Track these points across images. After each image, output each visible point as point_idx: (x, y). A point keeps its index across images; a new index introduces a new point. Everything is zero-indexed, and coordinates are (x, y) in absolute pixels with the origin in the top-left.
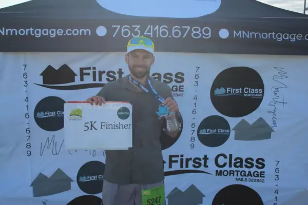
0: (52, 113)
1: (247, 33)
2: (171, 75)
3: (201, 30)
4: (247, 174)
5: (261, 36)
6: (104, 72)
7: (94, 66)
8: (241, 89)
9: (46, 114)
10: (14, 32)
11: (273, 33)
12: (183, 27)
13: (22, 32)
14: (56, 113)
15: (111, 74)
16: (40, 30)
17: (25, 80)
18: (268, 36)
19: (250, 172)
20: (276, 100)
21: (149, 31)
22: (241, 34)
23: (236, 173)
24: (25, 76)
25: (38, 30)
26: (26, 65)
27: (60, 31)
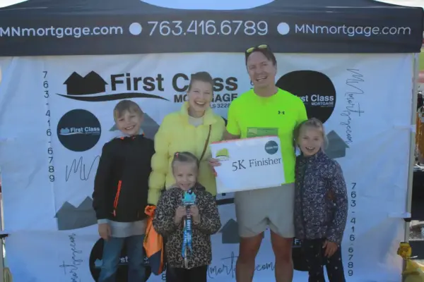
0: (79, 130)
1: (311, 27)
2: (221, 80)
3: (256, 25)
5: (329, 30)
6: (140, 79)
7: (128, 72)
8: (307, 97)
9: (71, 130)
10: (31, 32)
11: (344, 27)
13: (41, 32)
14: (84, 130)
15: (149, 81)
16: (62, 29)
17: (45, 89)
18: (337, 30)
20: (351, 109)
21: (193, 28)
22: (304, 28)
24: (46, 85)
25: (60, 29)
26: (46, 72)
27: (86, 30)
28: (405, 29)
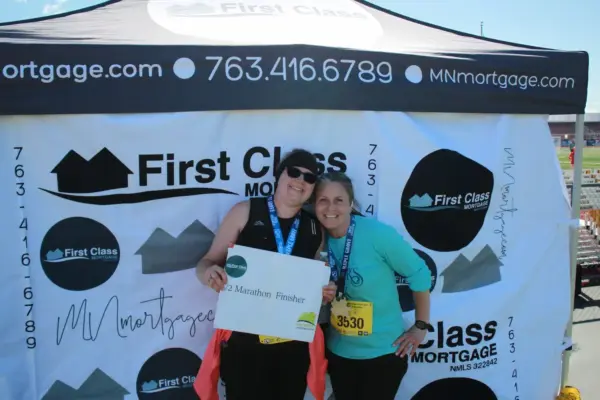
0: (81, 252)
1: (452, 75)
2: (322, 158)
3: (375, 68)
4: (471, 356)
5: (475, 79)
7: (170, 152)
9: (66, 253)
11: (494, 75)
12: (342, 61)
13: (11, 71)
14: (89, 252)
15: (206, 166)
16: (51, 67)
17: (19, 180)
18: (486, 79)
19: (475, 351)
20: (504, 208)
21: (279, 69)
23: (450, 356)
24: (19, 173)
25: (47, 66)
26: (21, 148)
27: (95, 69)
28: (567, 80)
